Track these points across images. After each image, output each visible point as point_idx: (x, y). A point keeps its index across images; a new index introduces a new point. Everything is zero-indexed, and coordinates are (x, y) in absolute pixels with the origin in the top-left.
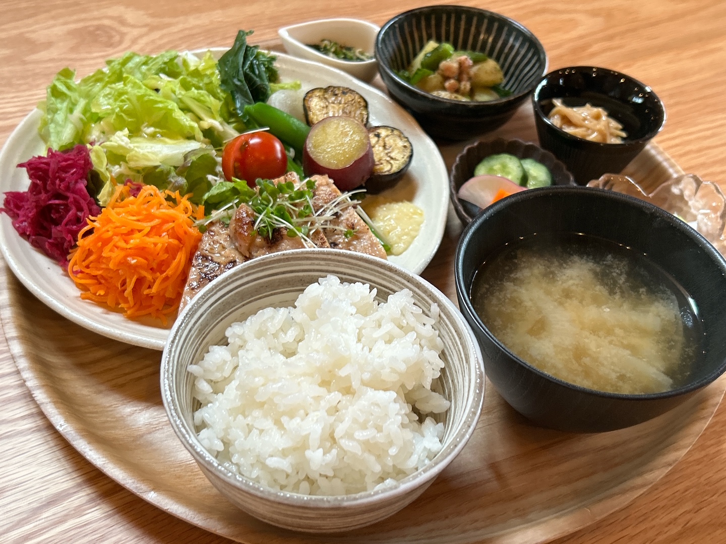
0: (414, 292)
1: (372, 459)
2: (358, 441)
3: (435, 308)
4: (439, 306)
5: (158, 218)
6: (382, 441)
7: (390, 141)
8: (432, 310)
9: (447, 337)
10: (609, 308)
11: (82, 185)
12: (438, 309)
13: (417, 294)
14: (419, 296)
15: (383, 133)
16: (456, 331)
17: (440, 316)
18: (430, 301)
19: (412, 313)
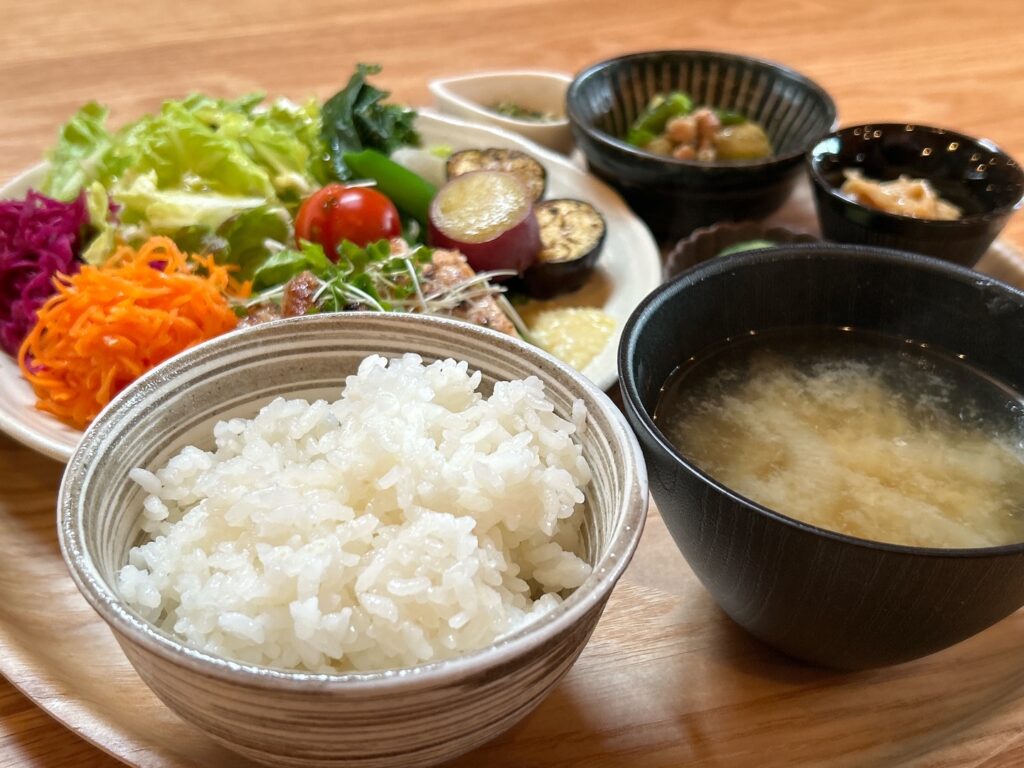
0: (546, 383)
1: (417, 633)
2: (395, 598)
3: (579, 407)
4: (587, 404)
5: (168, 285)
6: (438, 601)
7: (573, 219)
8: (574, 411)
9: (596, 456)
10: (905, 441)
11: (66, 241)
12: (584, 410)
13: (553, 388)
14: (557, 391)
15: (564, 208)
16: (609, 442)
17: (587, 421)
18: (572, 398)
19: (537, 411)
